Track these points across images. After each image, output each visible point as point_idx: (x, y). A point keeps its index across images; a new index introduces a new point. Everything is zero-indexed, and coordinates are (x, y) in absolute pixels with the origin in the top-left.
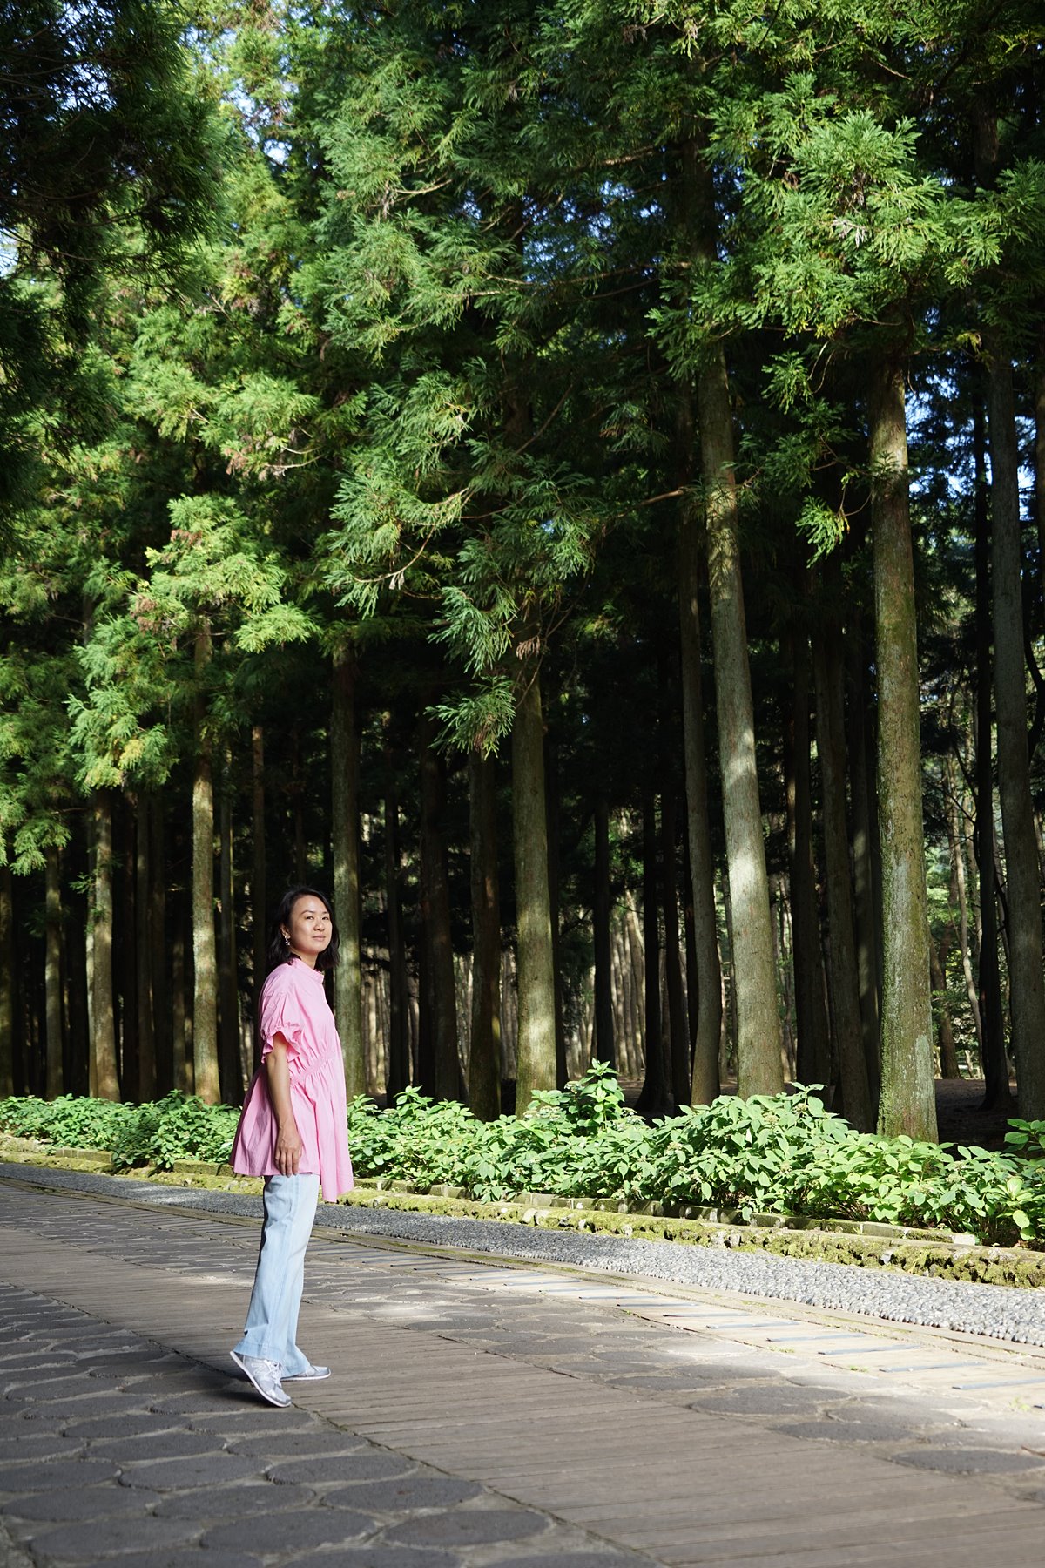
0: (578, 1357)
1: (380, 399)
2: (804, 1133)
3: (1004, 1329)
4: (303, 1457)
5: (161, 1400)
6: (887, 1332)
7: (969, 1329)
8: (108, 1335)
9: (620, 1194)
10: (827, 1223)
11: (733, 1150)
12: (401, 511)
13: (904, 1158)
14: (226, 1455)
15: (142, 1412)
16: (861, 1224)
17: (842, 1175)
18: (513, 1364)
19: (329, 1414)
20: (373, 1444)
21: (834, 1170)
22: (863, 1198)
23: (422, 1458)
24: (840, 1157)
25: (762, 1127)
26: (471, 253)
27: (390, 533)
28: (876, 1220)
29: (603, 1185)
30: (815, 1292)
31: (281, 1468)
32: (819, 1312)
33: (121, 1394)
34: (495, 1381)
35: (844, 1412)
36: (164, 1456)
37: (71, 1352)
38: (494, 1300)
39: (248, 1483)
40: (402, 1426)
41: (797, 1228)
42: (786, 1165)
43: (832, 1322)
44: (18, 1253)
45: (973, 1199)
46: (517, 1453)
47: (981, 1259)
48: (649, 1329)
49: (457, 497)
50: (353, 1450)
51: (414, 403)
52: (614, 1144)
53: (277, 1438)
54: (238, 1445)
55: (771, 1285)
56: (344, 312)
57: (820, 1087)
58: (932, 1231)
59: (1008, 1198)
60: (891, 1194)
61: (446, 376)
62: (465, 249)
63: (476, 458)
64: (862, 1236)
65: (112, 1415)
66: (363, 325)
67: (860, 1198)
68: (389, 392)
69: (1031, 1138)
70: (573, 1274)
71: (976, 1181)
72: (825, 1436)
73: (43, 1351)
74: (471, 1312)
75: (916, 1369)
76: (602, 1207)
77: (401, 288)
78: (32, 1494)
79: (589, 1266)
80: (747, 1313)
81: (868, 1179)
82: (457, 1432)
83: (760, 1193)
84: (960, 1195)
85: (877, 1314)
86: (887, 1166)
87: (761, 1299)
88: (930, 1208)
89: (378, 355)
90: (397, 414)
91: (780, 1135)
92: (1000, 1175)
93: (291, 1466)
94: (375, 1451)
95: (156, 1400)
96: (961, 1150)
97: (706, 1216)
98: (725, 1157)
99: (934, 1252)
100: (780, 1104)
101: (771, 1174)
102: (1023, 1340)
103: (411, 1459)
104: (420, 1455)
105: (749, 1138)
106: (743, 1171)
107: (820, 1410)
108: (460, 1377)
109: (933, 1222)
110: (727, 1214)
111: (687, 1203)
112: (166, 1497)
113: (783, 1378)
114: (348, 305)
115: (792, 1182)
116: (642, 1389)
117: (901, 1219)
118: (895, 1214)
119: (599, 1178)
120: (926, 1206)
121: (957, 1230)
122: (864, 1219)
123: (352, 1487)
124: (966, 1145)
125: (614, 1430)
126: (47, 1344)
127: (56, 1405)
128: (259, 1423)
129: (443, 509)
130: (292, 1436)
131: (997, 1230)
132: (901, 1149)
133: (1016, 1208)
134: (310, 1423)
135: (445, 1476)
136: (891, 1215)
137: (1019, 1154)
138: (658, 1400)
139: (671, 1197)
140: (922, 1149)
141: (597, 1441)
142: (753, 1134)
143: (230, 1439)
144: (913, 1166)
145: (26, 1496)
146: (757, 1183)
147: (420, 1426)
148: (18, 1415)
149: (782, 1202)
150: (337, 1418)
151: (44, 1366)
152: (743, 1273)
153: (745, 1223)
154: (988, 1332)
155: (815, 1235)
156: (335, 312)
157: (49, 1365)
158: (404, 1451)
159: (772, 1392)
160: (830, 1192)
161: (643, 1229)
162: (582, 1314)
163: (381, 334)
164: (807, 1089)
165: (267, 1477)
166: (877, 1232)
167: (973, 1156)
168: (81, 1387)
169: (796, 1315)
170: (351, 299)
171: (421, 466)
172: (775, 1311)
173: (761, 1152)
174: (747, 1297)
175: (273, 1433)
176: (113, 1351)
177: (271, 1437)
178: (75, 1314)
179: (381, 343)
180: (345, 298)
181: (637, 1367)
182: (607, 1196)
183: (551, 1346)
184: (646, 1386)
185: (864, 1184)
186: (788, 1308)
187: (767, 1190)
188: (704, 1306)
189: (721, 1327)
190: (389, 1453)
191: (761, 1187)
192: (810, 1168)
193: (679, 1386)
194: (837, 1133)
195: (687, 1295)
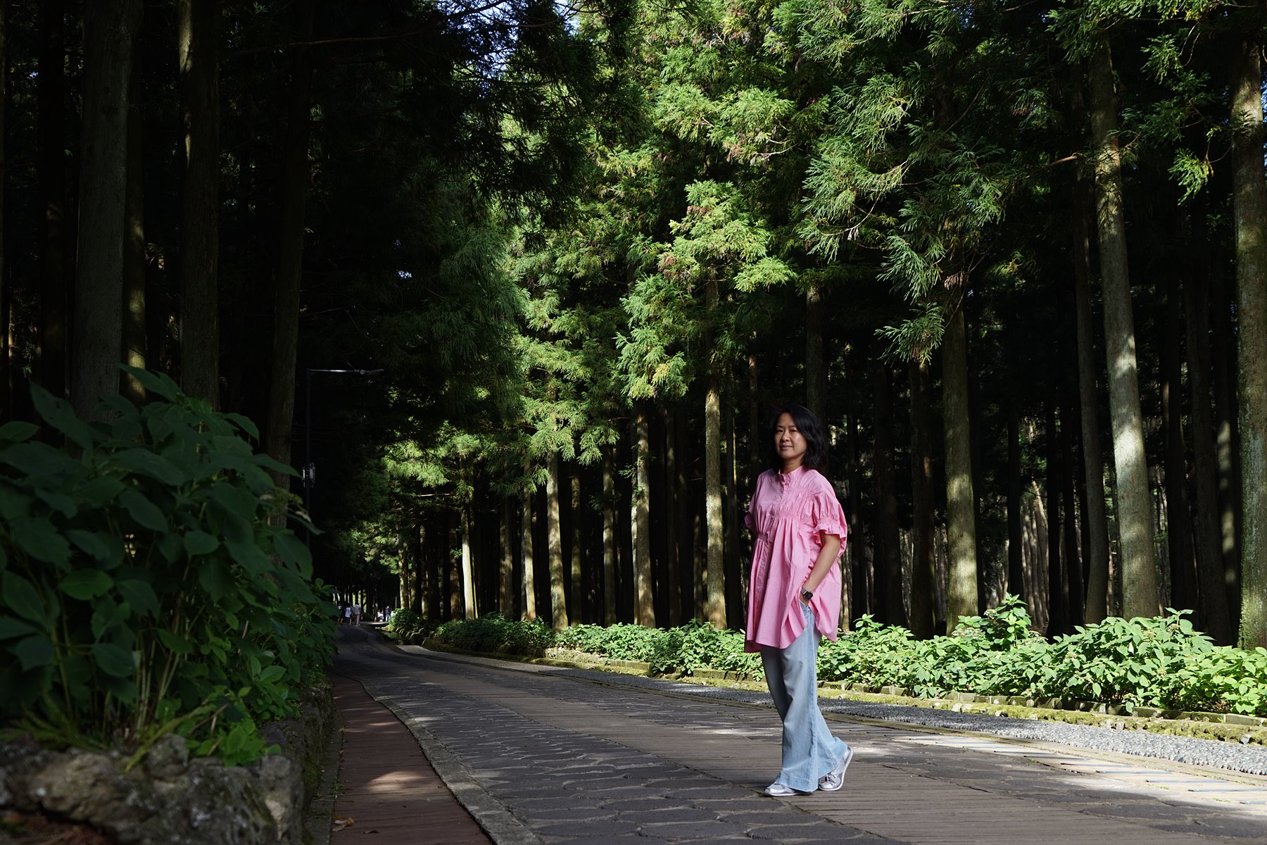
0: (992, 782)
1: (840, 98)
2: (1176, 647)
4: (775, 826)
5: (673, 792)
6: (1246, 780)
8: (638, 757)
9: (1028, 693)
10: (1196, 715)
11: (1118, 658)
12: (856, 180)
13: (1260, 665)
14: (719, 822)
15: (659, 797)
16: (1225, 715)
17: (1208, 677)
18: (939, 783)
19: (796, 804)
20: (829, 821)
21: (1202, 674)
22: (1226, 695)
23: (866, 830)
24: (1207, 663)
25: (1142, 641)
27: (848, 197)
28: (1238, 713)
29: (1015, 686)
30: (1185, 754)
31: (759, 830)
32: (1189, 767)
33: (645, 788)
34: (926, 792)
35: (1210, 821)
36: (672, 821)
37: (612, 765)
38: (928, 750)
39: (733, 837)
40: (852, 813)
41: (1171, 718)
42: (1163, 670)
43: (1199, 773)
46: (941, 830)
48: (1049, 771)
49: (899, 169)
50: (814, 823)
51: (865, 99)
52: (1023, 655)
53: (758, 814)
54: (727, 817)
55: (1149, 749)
56: (813, 33)
57: (1190, 612)
60: (1251, 693)
61: (890, 76)
63: (914, 138)
64: (1224, 723)
65: (637, 799)
66: (825, 42)
67: (1224, 695)
68: (846, 92)
70: (990, 739)
72: (1194, 832)
73: (592, 765)
74: (910, 753)
76: (1014, 702)
77: (855, 11)
79: (1003, 733)
80: (1128, 765)
81: (1230, 680)
82: (895, 817)
83: (1140, 692)
85: (1238, 769)
86: (1247, 671)
87: (1141, 757)
89: (838, 64)
90: (853, 108)
91: (1157, 648)
93: (766, 829)
94: (831, 825)
95: (668, 791)
97: (1097, 708)
98: (1112, 664)
100: (1157, 624)
101: (1149, 677)
103: (858, 830)
104: (865, 828)
105: (1131, 649)
106: (1126, 674)
107: (1189, 819)
108: (900, 788)
110: (1113, 707)
111: (1081, 700)
113: (1159, 801)
114: (815, 27)
115: (1167, 683)
116: (1042, 801)
117: (1257, 712)
118: (1254, 708)
119: (1012, 680)
122: (1225, 712)
123: (811, 842)
125: (1019, 822)
126: (596, 760)
127: (598, 793)
129: (888, 179)
130: (768, 814)
132: (1258, 658)
134: (783, 808)
135: (883, 839)
136: (1249, 709)
138: (1056, 807)
139: (1069, 695)
141: (1005, 826)
142: (1134, 644)
143: (721, 814)
146: (1138, 684)
147: (866, 813)
148: (571, 797)
149: (1159, 699)
150: (803, 806)
151: (592, 772)
152: (1126, 741)
153: (1128, 714)
155: (1186, 722)
156: (806, 33)
157: (595, 772)
158: (852, 826)
159: (1149, 807)
160: (1199, 691)
161: (1046, 718)
162: (996, 760)
163: (840, 47)
164: (1179, 613)
165: (748, 835)
166: (1237, 722)
168: (618, 783)
169: (1169, 768)
170: (817, 23)
171: (871, 146)
172: (1153, 765)
173: (1141, 660)
174: (1129, 756)
175: (754, 812)
176: (641, 766)
177: (752, 814)
178: (617, 746)
179: (840, 54)
180: (812, 23)
181: (1039, 789)
182: (1018, 694)
183: (970, 775)
184: (1045, 799)
185: (1227, 685)
186: (1163, 763)
187: (1146, 690)
188: (1094, 761)
189: (1107, 772)
190: (841, 826)
191: (1141, 687)
192: (1181, 672)
193: (1072, 801)
194: (1203, 647)
195: (1081, 753)
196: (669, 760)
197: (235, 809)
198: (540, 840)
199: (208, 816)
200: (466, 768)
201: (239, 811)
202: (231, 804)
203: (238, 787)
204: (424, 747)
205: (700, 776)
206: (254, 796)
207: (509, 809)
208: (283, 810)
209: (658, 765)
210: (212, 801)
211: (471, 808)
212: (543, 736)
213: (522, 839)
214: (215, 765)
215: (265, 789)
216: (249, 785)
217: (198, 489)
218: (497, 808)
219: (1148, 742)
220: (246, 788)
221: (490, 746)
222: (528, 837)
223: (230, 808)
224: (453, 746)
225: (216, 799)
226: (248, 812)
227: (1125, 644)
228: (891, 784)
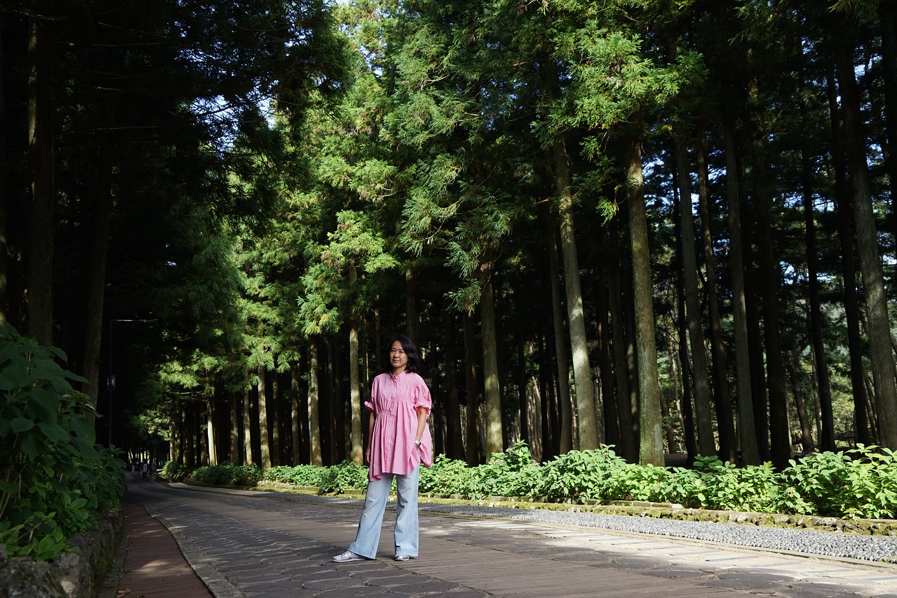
0: (506, 545)
1: (422, 166)
2: (607, 465)
3: (693, 534)
4: (383, 578)
5: (325, 562)
6: (642, 537)
7: (678, 535)
8: (307, 542)
9: (530, 494)
10: (618, 502)
11: (577, 473)
12: (431, 212)
13: (650, 473)
14: (350, 578)
15: (317, 566)
16: (633, 502)
17: (623, 481)
18: (477, 548)
20: (414, 573)
21: (620, 479)
22: (633, 491)
24: (623, 473)
25: (589, 463)
26: (458, 104)
27: (427, 220)
28: (639, 500)
29: (523, 491)
30: (611, 524)
31: (373, 581)
32: (613, 531)
33: (309, 560)
34: (469, 553)
35: (621, 561)
36: (324, 579)
37: (291, 548)
38: (473, 529)
39: (358, 587)
40: (428, 568)
41: (605, 505)
42: (600, 478)
43: (618, 534)
45: (680, 489)
46: (476, 575)
47: (684, 514)
48: (538, 537)
49: (454, 205)
50: (405, 575)
51: (435, 167)
52: (527, 473)
55: (592, 523)
56: (406, 130)
57: (614, 446)
58: (663, 503)
59: (695, 488)
60: (646, 489)
61: (449, 155)
62: (455, 102)
63: (462, 188)
64: (633, 506)
65: (304, 567)
66: (413, 135)
67: (632, 491)
68: (425, 163)
69: (705, 464)
70: (508, 521)
71: (682, 482)
72: (612, 567)
73: (279, 548)
74: (462, 532)
75: (654, 549)
76: (522, 500)
77: (429, 119)
79: (515, 518)
80: (581, 532)
81: (635, 482)
82: (451, 569)
83: (589, 491)
84: (675, 488)
85: (638, 531)
86: (643, 477)
87: (588, 527)
88: (661, 494)
89: (420, 147)
90: (429, 171)
91: (597, 466)
92: (692, 479)
93: (377, 581)
94: (415, 575)
95: (322, 562)
96: (675, 469)
97: (566, 501)
98: (574, 476)
99: (664, 511)
100: (597, 453)
101: (593, 482)
102: (702, 538)
103: (429, 577)
104: (433, 576)
105: (584, 468)
106: (581, 482)
107: (610, 560)
108: (455, 552)
109: (663, 500)
110: (575, 500)
111: (558, 497)
112: (322, 592)
113: (595, 551)
114: (407, 127)
115: (602, 485)
117: (650, 500)
118: (647, 497)
119: (521, 488)
120: (660, 493)
121: (673, 503)
122: (633, 500)
123: (402, 587)
124: (677, 467)
125: (519, 567)
126: (282, 546)
127: (281, 565)
128: (366, 567)
129: (449, 210)
130: (379, 571)
131: (691, 501)
132: (649, 470)
133: (700, 492)
135: (443, 582)
136: (645, 498)
137: (700, 471)
138: (540, 558)
139: (551, 494)
140: (658, 469)
141: (511, 570)
142: (585, 465)
143: (352, 573)
144: (654, 477)
146: (588, 487)
147: (435, 567)
148: (265, 568)
149: (598, 494)
151: (279, 553)
152: (580, 519)
153: (583, 504)
154: (686, 536)
155: (613, 506)
156: (402, 130)
157: (281, 553)
158: (426, 575)
159: (589, 555)
160: (619, 489)
162: (509, 533)
163: (421, 138)
164: (608, 447)
165: (366, 584)
166: (639, 505)
167: (680, 471)
168: (293, 558)
169: (602, 532)
170: (408, 124)
171: (439, 193)
172: (593, 531)
173: (589, 473)
174: (582, 527)
175: (371, 570)
176: (308, 548)
178: (295, 537)
179: (421, 142)
180: (406, 124)
181: (532, 548)
182: (524, 495)
183: (495, 542)
184: (534, 554)
185: (633, 485)
186: (599, 530)
187: (592, 490)
188: (563, 531)
189: (569, 537)
190: (420, 576)
191: (589, 488)
192: (610, 479)
193: (549, 554)
194: (621, 465)
195: (556, 527)
196: (323, 543)
197: (38, 588)
198: (244, 595)
199: (20, 593)
200: (204, 554)
201: (40, 588)
202: (35, 584)
203: (41, 573)
204: (179, 543)
206: (52, 579)
207: (227, 578)
208: (74, 587)
209: (318, 546)
210: (23, 583)
211: (203, 579)
212: (252, 533)
213: (233, 595)
214: (26, 561)
215: (62, 574)
216: (49, 572)
217: (21, 392)
218: (220, 578)
219: (593, 518)
220: (47, 574)
221: (219, 541)
222: (237, 594)
223: (35, 587)
224: (197, 542)
225: (25, 581)
226: (48, 588)
228: (450, 550)
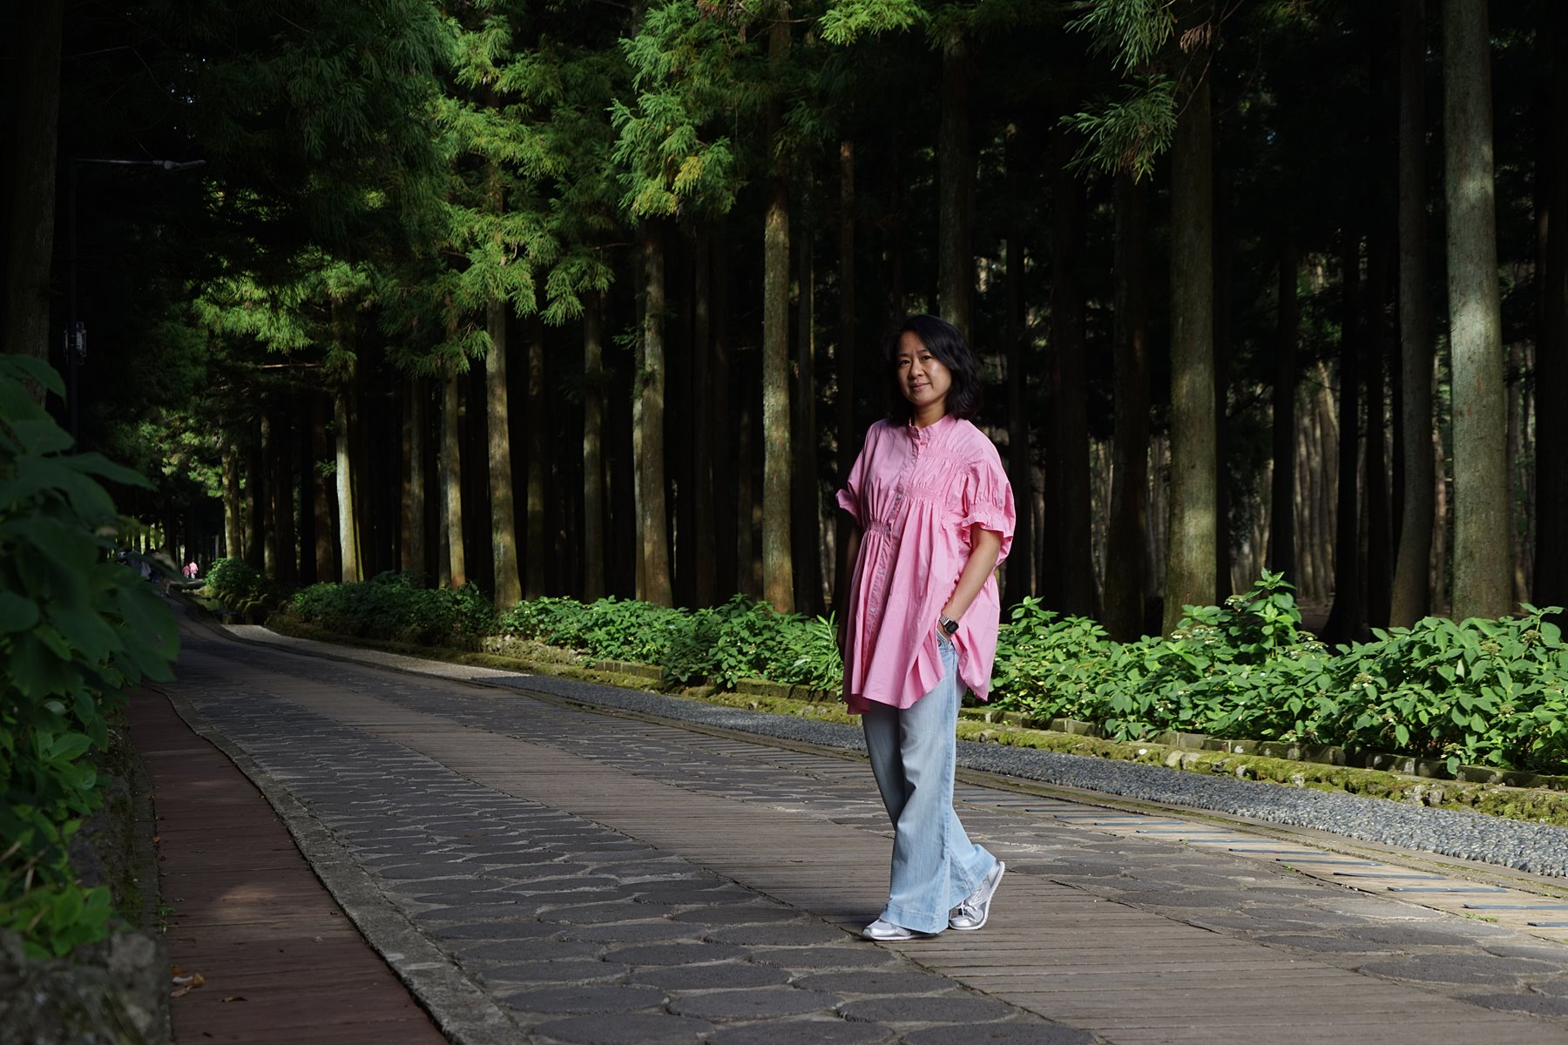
0: (1222, 912)
2: (1533, 668)
4: (881, 996)
5: (716, 931)
8: (656, 860)
9: (1290, 737)
10: (1557, 781)
11: (1439, 685)
14: (792, 989)
15: (694, 942)
18: (1139, 915)
19: (914, 955)
20: (965, 987)
23: (1023, 1005)
25: (1478, 659)
29: (1270, 725)
30: (1531, 856)
31: (855, 1005)
32: (1535, 880)
33: (670, 922)
34: (1117, 930)
36: (718, 987)
37: (613, 877)
38: (1123, 847)
39: (815, 1018)
40: (1001, 971)
41: (1518, 785)
42: (1508, 706)
43: (1550, 891)
44: (551, 773)
46: (1137, 1006)
48: (1314, 887)
50: (941, 992)
52: (1286, 674)
53: (853, 974)
54: (805, 980)
55: (1476, 847)
57: (1558, 610)
65: (659, 943)
70: (1224, 825)
72: (1524, 1008)
73: (580, 874)
74: (1092, 857)
76: (1268, 752)
78: (567, 1017)
80: (1441, 876)
82: (1066, 981)
83: (1471, 741)
87: (1462, 862)
91: (1501, 669)
93: (866, 1003)
94: (968, 995)
95: (710, 930)
97: (1400, 767)
98: (1428, 694)
100: (1504, 630)
101: (1487, 716)
103: (1009, 1004)
104: (1020, 1002)
105: (1460, 670)
106: (1450, 711)
107: (1521, 982)
108: (1075, 924)
110: (1426, 764)
111: (1377, 750)
112: (720, 1027)
113: (1479, 948)
115: (1514, 727)
116: (1298, 949)
119: (1264, 716)
123: (937, 1028)
125: (1261, 989)
126: (586, 867)
127: (594, 929)
130: (869, 974)
134: (891, 962)
135: (1049, 1023)
138: (1318, 961)
139: (1356, 743)
141: (1236, 998)
142: (1465, 663)
143: (796, 974)
145: (560, 1018)
146: (1468, 729)
147: (1022, 972)
148: (552, 937)
149: (1500, 752)
150: (924, 959)
151: (581, 889)
152: (1441, 831)
153: (1451, 777)
155: (1541, 792)
157: (587, 889)
158: (1001, 997)
159: (1463, 960)
161: (1318, 780)
162: (1230, 867)
164: (1540, 613)
165: (838, 1013)
168: (623, 912)
169: (1503, 882)
172: (1478, 876)
173: (1475, 689)
174: (1444, 859)
175: (846, 969)
176: (661, 878)
177: (844, 974)
178: (617, 838)
181: (1296, 927)
182: (1274, 738)
183: (1188, 898)
184: (1303, 946)
186: (1495, 873)
187: (1480, 737)
188: (1387, 867)
189: (1405, 890)
190: (982, 998)
191: (1472, 733)
192: (1539, 712)
193: (1345, 950)
195: (1368, 853)
196: (706, 867)
198: (511, 1019)
200: (372, 876)
203: (96, 1001)
204: (295, 832)
205: (758, 901)
206: (115, 1009)
207: (454, 961)
208: (148, 1016)
211: (393, 957)
212: (493, 814)
213: (482, 1017)
215: (123, 990)
216: (106, 992)
218: (435, 958)
219: (1476, 832)
220: (106, 1001)
221: (406, 833)
222: (491, 1015)
224: (344, 833)
225: (69, 1023)
227: (1452, 662)
228: (1063, 916)
